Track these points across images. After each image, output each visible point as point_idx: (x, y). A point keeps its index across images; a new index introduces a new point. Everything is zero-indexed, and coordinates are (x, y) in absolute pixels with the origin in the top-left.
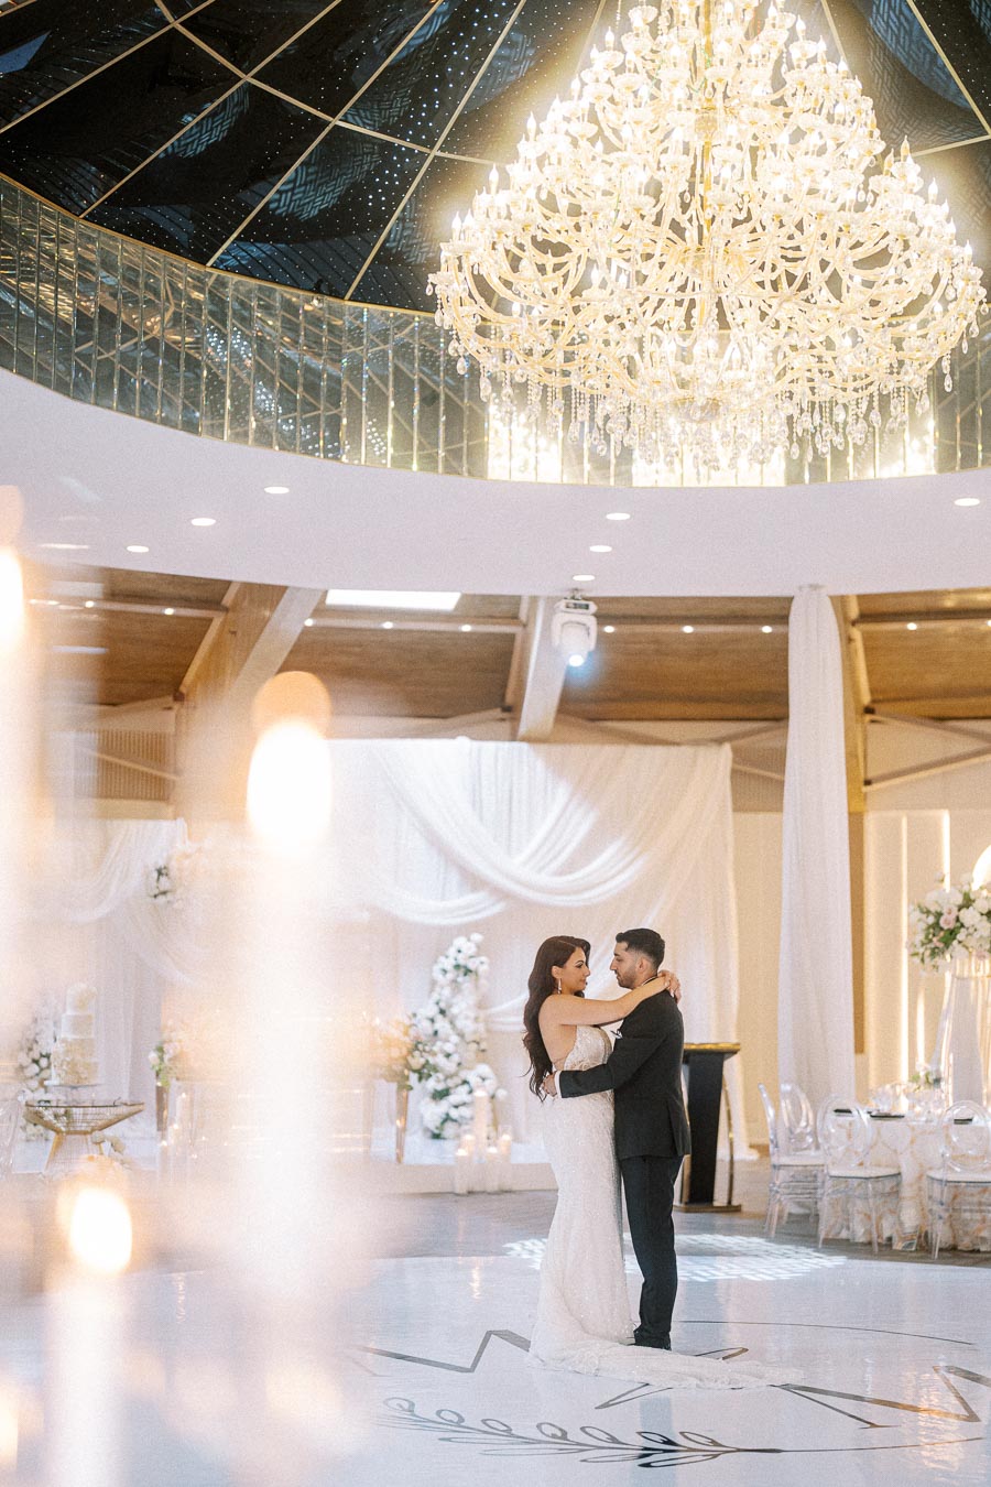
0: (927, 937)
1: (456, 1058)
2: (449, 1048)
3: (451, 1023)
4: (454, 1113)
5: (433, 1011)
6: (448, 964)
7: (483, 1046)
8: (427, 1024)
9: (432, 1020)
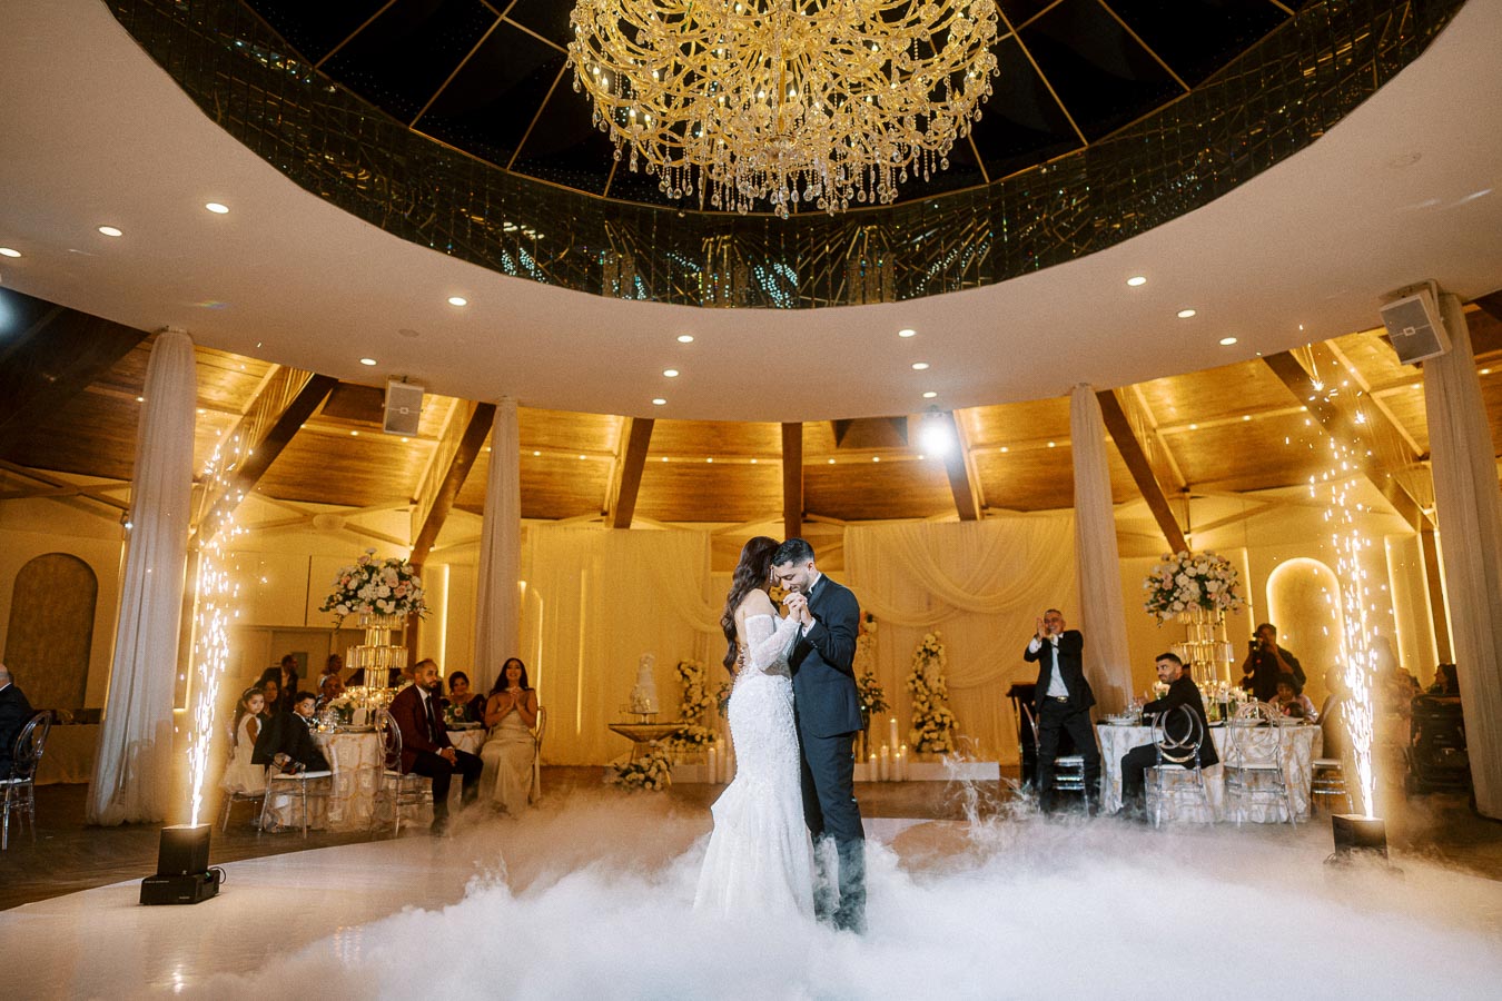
0: (1155, 596)
1: (927, 705)
2: (923, 698)
3: (925, 684)
4: (926, 736)
5: (913, 676)
6: (921, 649)
7: (945, 696)
8: (911, 684)
9: (913, 682)
